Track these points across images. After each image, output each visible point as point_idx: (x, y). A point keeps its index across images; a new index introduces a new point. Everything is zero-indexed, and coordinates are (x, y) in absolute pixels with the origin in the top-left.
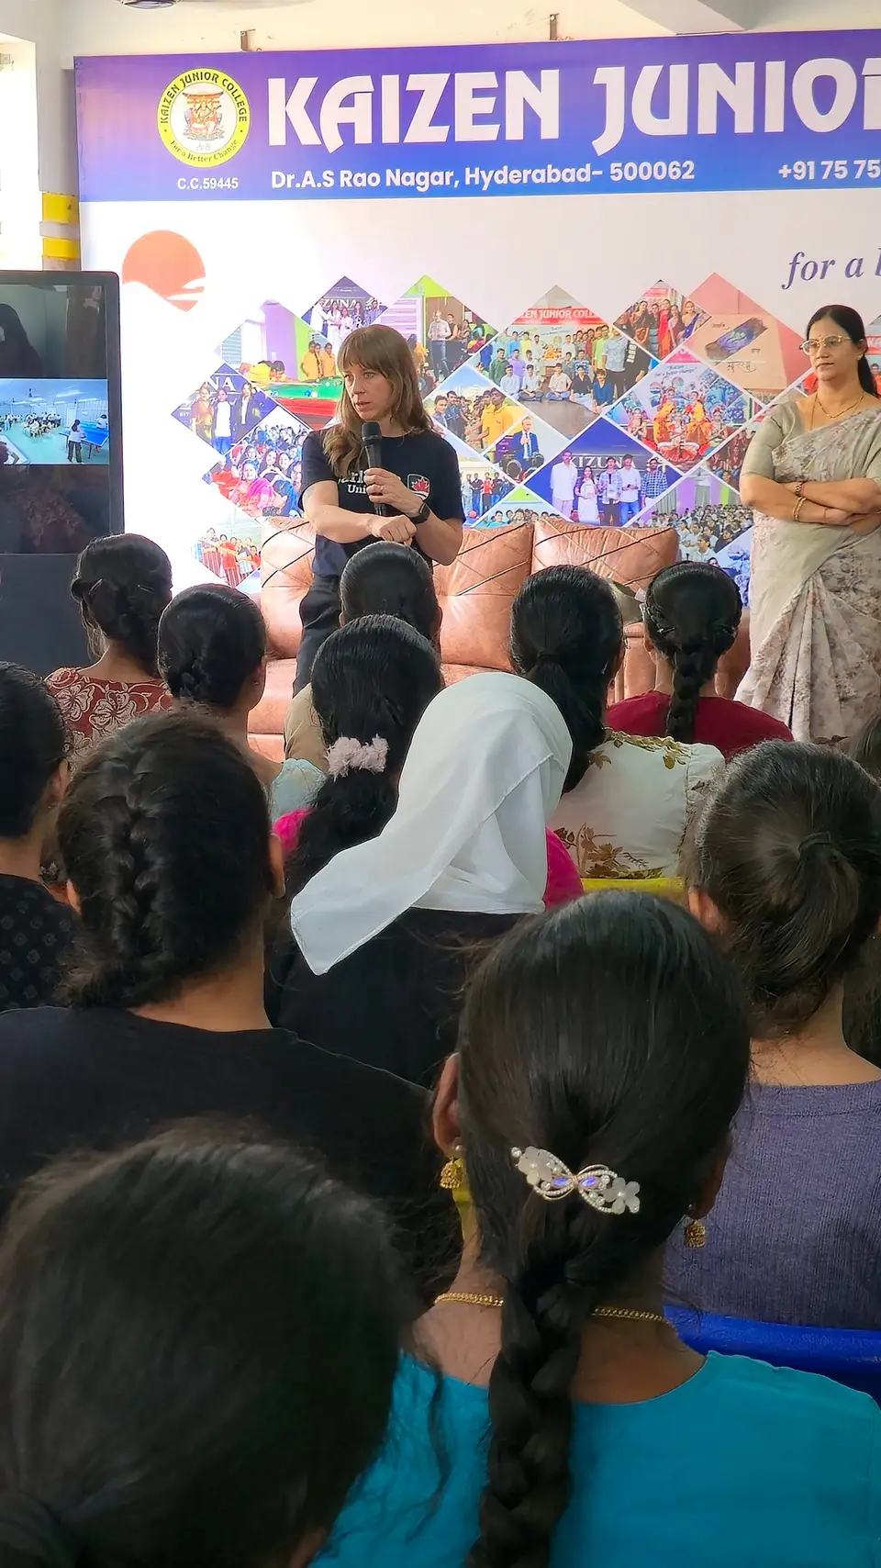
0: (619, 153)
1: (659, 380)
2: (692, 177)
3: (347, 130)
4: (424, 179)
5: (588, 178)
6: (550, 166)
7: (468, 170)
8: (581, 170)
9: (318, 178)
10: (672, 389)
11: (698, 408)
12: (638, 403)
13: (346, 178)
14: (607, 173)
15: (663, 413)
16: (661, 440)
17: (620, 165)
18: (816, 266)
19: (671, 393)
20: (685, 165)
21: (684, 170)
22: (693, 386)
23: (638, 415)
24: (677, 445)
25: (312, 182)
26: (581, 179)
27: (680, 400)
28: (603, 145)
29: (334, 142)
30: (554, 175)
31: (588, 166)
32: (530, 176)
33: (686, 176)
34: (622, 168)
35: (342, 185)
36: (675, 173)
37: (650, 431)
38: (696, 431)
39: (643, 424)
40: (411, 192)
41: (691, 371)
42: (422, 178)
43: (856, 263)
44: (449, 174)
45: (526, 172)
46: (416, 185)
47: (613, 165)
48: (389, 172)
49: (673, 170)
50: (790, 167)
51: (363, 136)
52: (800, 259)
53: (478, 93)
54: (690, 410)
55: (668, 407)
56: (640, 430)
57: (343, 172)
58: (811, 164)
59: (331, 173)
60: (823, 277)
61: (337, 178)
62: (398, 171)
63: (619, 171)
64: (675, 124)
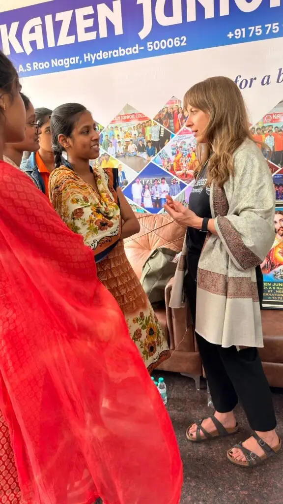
0: (151, 37)
1: (175, 143)
2: (185, 44)
3: (33, 44)
4: (67, 62)
5: (137, 52)
6: (120, 48)
7: (85, 55)
8: (134, 48)
9: (25, 68)
10: (181, 147)
11: (193, 155)
12: (166, 155)
13: (36, 65)
14: (146, 47)
15: (178, 158)
16: (177, 170)
17: (151, 43)
18: (247, 81)
19: (181, 149)
20: (182, 39)
21: (181, 41)
22: (190, 145)
23: (166, 159)
24: (184, 172)
25: (23, 70)
26: (134, 52)
27: (185, 152)
28: (143, 34)
29: (29, 50)
30: (122, 52)
31: (137, 45)
32: (112, 54)
33: (183, 44)
34: (153, 45)
35: (35, 69)
36: (177, 43)
37: (172, 167)
38: (192, 165)
39: (169, 164)
40: (62, 69)
41: (189, 138)
42: (66, 62)
43: (267, 78)
44: (77, 58)
45: (110, 52)
46: (64, 65)
47: (148, 43)
48: (52, 61)
49: (176, 42)
50: (233, 33)
51: (40, 46)
52: (239, 78)
53: (86, 17)
54: (189, 156)
55: (179, 155)
56: (168, 166)
57: (34, 63)
58: (243, 30)
59: (29, 64)
60: (250, 86)
61: (32, 66)
62: (56, 60)
63: (151, 46)
64: (177, 19)
